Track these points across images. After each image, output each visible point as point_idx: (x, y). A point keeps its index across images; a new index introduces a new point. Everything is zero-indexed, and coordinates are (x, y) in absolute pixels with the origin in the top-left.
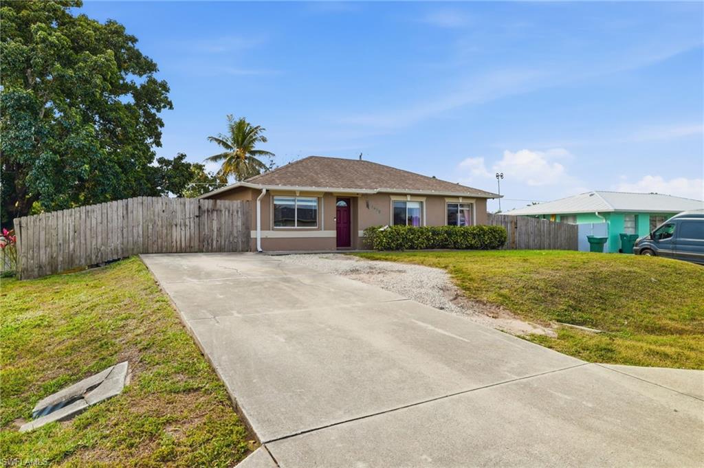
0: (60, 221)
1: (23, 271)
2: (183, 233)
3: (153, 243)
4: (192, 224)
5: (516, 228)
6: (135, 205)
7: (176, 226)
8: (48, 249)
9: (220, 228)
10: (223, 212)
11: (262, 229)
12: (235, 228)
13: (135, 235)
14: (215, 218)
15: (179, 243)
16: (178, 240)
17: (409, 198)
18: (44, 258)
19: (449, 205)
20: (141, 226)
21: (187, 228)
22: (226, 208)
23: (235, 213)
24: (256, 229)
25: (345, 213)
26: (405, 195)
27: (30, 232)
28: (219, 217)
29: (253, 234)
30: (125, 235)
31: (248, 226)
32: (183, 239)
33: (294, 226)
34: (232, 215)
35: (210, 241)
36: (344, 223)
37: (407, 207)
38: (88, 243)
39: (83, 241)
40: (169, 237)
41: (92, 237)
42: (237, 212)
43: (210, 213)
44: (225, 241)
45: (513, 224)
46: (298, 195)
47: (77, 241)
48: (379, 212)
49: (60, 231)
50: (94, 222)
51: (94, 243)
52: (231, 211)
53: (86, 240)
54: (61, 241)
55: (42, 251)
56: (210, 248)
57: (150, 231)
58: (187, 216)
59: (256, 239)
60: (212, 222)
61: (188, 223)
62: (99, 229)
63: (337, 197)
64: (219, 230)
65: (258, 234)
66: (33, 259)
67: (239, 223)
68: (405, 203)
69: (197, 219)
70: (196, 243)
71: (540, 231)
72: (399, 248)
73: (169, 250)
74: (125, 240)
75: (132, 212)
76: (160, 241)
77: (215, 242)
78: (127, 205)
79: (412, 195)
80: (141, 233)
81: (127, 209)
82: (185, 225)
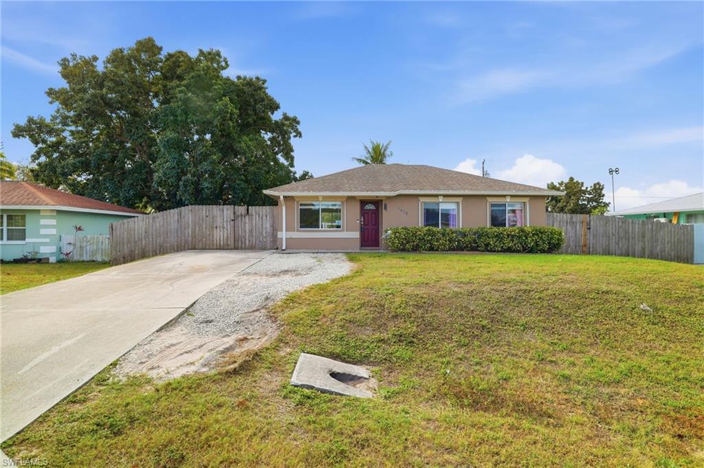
0: (136, 224)
1: (114, 260)
2: (222, 234)
3: (199, 242)
4: (229, 226)
5: (589, 229)
6: (187, 212)
7: (216, 228)
8: (129, 245)
9: (252, 230)
10: (254, 217)
11: (286, 231)
12: (264, 230)
13: (187, 235)
14: (247, 221)
15: (218, 241)
16: (218, 239)
17: (441, 199)
18: (126, 251)
19: (492, 205)
20: (190, 229)
21: (225, 230)
22: (256, 213)
23: (264, 217)
24: (282, 231)
25: (374, 215)
26: (437, 196)
27: (118, 232)
28: (251, 220)
29: (280, 235)
30: (179, 235)
31: (275, 229)
32: (222, 239)
33: (319, 228)
34: (262, 218)
35: (243, 240)
36: (372, 225)
37: (440, 208)
38: (154, 241)
39: (151, 239)
40: (211, 236)
41: (156, 236)
42: (266, 216)
43: (243, 217)
44: (256, 240)
45: (585, 224)
46: (320, 200)
47: (147, 239)
48: (407, 213)
49: (136, 233)
50: (158, 225)
51: (158, 241)
52: (261, 216)
53: (153, 238)
54: (136, 239)
55: (125, 246)
56: (244, 246)
57: (197, 232)
58: (225, 220)
59: (282, 239)
60: (245, 225)
61: (225, 226)
62: (162, 230)
63: (360, 200)
64: (251, 231)
65: (283, 235)
66: (120, 251)
67: (268, 225)
68: (438, 204)
69: (232, 222)
70: (231, 242)
71: (626, 232)
72: (416, 249)
73: (211, 247)
74: (179, 239)
75: (184, 217)
76: (204, 239)
77: (247, 241)
78: (181, 213)
79: (445, 196)
80: (190, 233)
81: (181, 216)
82: (224, 228)
